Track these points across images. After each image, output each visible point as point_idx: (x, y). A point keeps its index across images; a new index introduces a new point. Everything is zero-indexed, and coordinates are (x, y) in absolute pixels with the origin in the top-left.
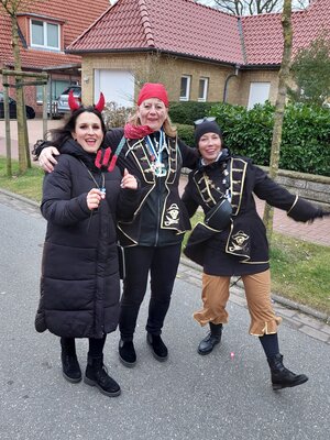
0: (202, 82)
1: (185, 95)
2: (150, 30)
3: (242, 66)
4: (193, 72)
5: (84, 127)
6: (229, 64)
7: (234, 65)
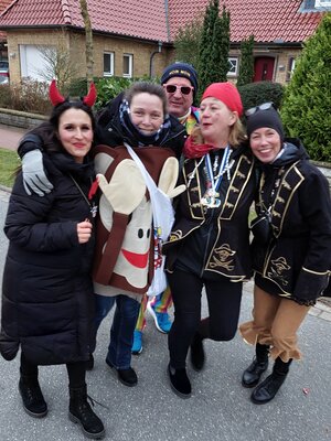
0: (126, 59)
1: (109, 70)
2: (67, 8)
3: (164, 43)
4: (116, 48)
5: (70, 127)
6: (151, 41)
7: (157, 42)
